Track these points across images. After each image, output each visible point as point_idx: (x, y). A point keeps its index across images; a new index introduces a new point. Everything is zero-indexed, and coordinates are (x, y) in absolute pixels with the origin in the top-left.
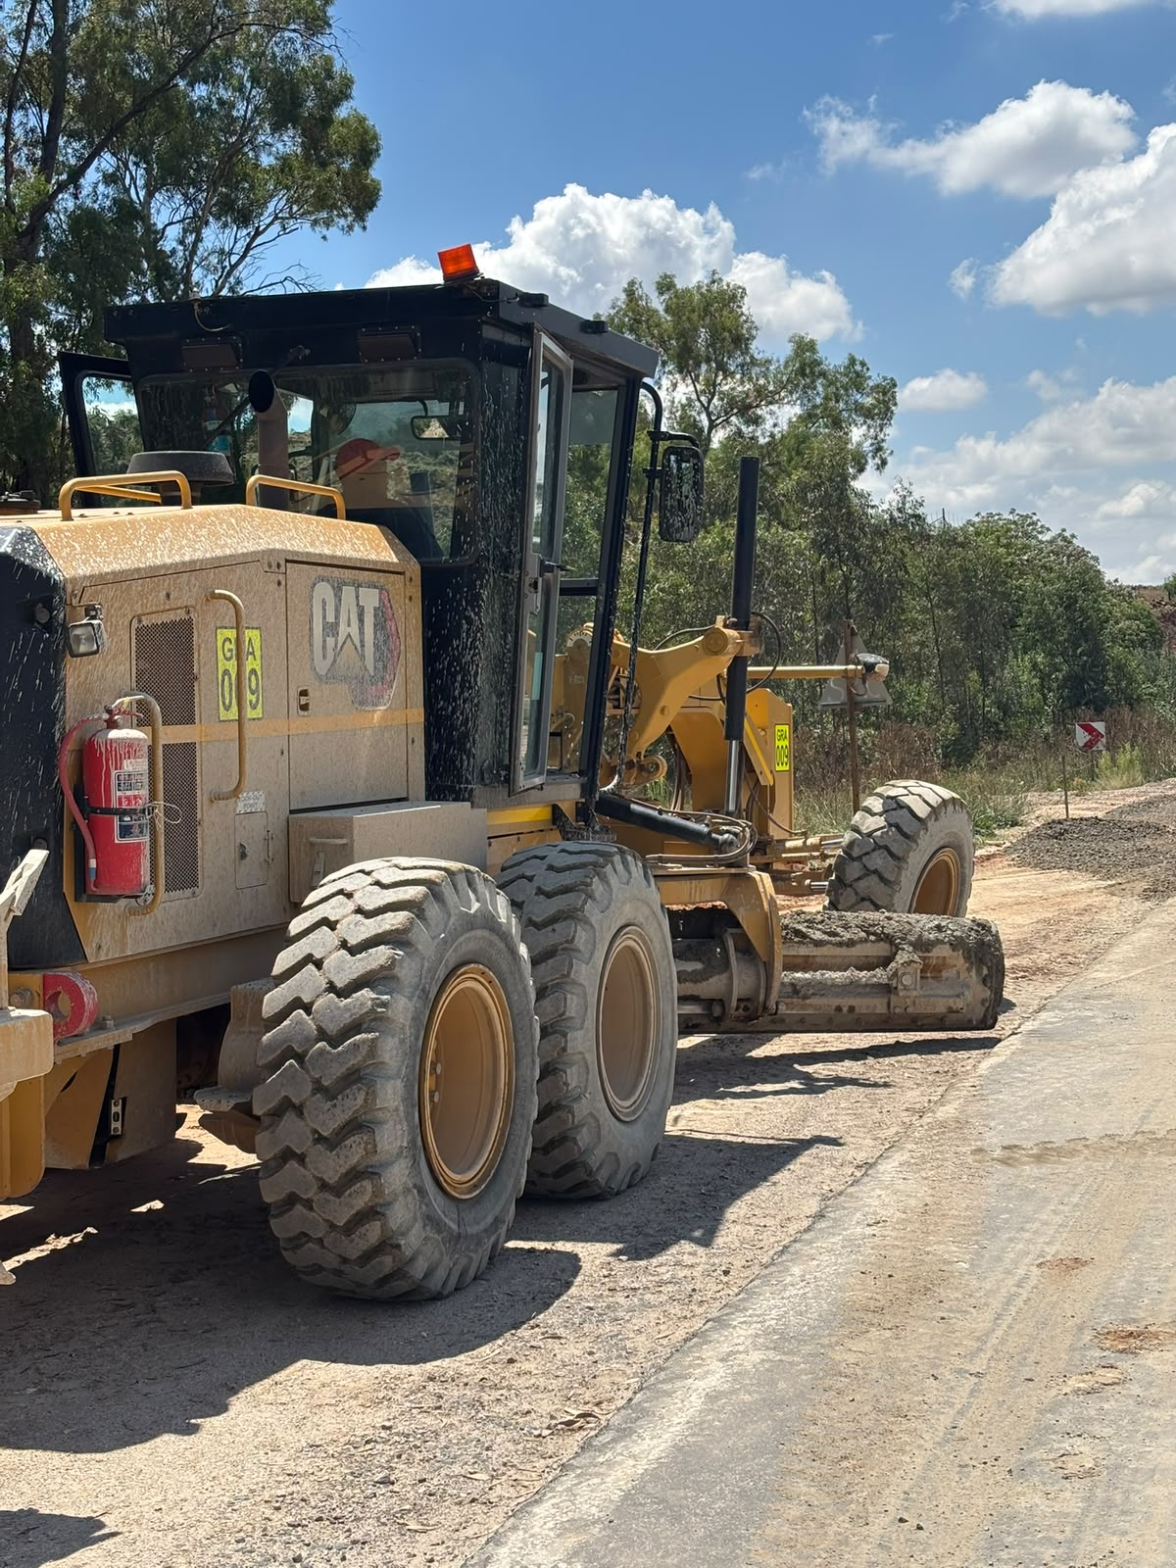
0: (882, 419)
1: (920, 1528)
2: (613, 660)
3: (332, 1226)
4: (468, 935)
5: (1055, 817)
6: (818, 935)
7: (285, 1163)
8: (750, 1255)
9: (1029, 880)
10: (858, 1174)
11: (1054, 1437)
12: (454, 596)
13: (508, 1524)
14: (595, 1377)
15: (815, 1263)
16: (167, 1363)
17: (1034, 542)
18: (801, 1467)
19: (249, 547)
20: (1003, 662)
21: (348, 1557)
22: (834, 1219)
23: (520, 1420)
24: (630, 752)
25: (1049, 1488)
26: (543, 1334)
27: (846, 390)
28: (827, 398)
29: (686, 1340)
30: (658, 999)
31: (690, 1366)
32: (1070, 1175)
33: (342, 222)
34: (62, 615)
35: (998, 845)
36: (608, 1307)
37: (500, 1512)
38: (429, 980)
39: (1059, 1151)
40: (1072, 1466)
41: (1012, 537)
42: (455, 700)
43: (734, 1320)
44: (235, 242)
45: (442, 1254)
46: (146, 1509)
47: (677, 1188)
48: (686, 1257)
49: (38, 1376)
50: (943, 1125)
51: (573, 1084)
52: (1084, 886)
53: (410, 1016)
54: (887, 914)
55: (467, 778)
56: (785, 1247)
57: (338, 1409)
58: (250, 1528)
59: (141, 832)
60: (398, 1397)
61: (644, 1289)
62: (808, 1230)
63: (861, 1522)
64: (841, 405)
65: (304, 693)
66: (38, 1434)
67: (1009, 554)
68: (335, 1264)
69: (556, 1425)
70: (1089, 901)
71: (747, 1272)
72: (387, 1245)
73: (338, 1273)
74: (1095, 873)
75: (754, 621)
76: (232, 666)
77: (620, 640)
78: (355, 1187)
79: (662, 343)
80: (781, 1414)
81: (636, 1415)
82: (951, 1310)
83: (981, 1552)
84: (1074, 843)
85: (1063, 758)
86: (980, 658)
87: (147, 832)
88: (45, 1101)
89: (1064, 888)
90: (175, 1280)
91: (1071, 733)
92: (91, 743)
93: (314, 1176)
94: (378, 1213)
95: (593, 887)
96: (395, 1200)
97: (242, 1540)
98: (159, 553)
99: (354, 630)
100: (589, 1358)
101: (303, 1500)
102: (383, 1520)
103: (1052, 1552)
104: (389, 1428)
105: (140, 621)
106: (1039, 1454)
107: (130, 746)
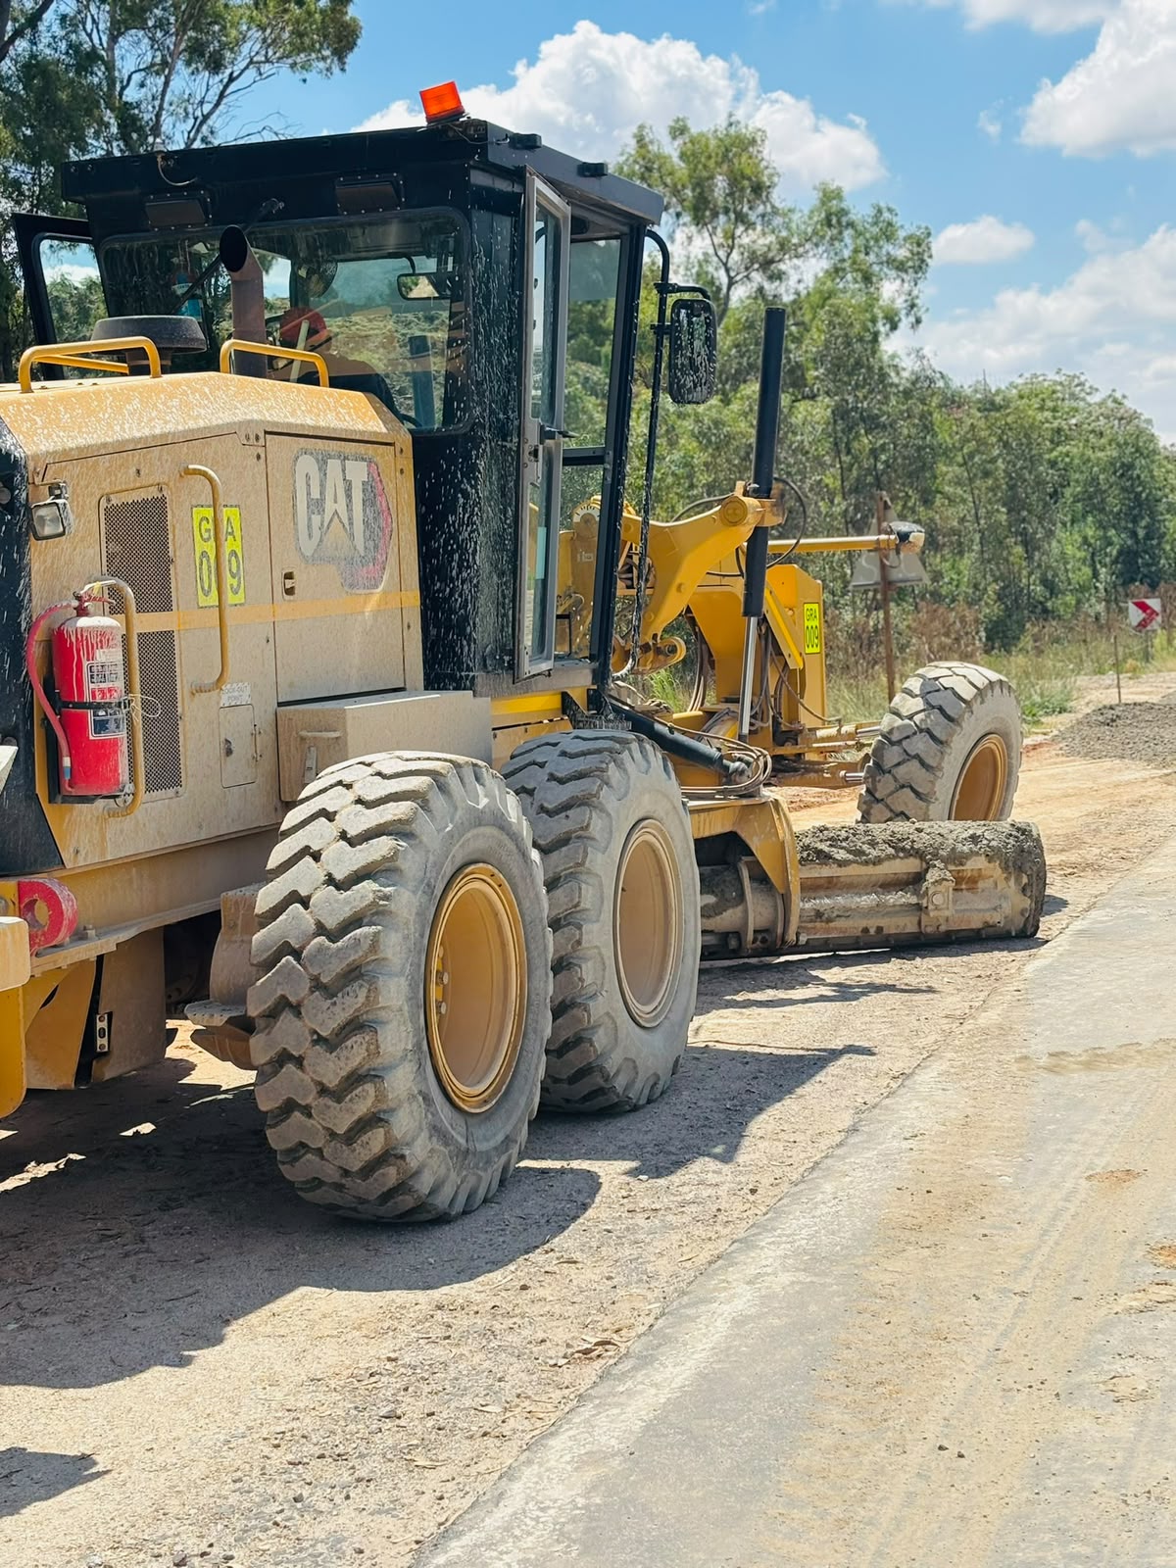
0: (916, 273)
1: (961, 1456)
2: (623, 536)
3: (333, 1135)
4: (475, 831)
5: (1107, 702)
6: (841, 855)
7: (282, 1067)
8: (778, 1173)
9: (1078, 771)
10: (894, 1085)
11: (1104, 1359)
12: (448, 467)
13: (523, 1458)
14: (613, 1303)
15: (848, 1179)
16: (157, 1296)
17: (1082, 404)
18: (834, 1393)
19: (223, 418)
20: (1050, 534)
21: (352, 1495)
22: (869, 1133)
23: (535, 1349)
24: (646, 634)
25: (1098, 1412)
26: (558, 1258)
27: (877, 240)
28: (856, 251)
29: (710, 1263)
30: (680, 901)
31: (715, 1290)
32: (1122, 1083)
33: (322, 65)
34: (24, 495)
35: (1045, 734)
36: (628, 1229)
37: (514, 1445)
38: (434, 874)
39: (1109, 1058)
40: (1123, 1389)
41: (1058, 399)
42: (452, 580)
43: (762, 1240)
44: (208, 90)
45: (449, 1170)
46: (137, 1448)
47: (699, 1104)
48: (710, 1175)
49: (19, 1311)
50: (985, 1031)
51: (588, 981)
52: (1138, 775)
53: (414, 911)
54: (917, 825)
55: (468, 665)
56: (817, 1163)
57: (341, 1341)
58: (248, 1466)
59: (118, 727)
60: (403, 1327)
61: (666, 1210)
62: (840, 1145)
63: (899, 1450)
64: (872, 258)
65: (289, 576)
66: (19, 1373)
67: (1055, 418)
68: (336, 1177)
69: (573, 1354)
70: (1144, 792)
71: (776, 1191)
72: (389, 1156)
73: (339, 1187)
74: (1149, 761)
75: (776, 487)
76: (210, 548)
77: (630, 513)
78: (357, 1092)
79: (676, 192)
80: (812, 1338)
81: (658, 1340)
82: (994, 1227)
83: (1026, 1480)
84: (1127, 730)
85: (1115, 638)
86: (1024, 533)
87: (124, 726)
88: (24, 1017)
89: (1116, 778)
90: (165, 1208)
91: (1122, 611)
92: (60, 633)
93: (313, 1080)
94: (381, 1120)
95: (610, 773)
96: (400, 1106)
97: (240, 1480)
98: (127, 426)
99: (342, 507)
100: (609, 1283)
101: (303, 1437)
102: (389, 1456)
103: (1102, 1479)
104: (395, 1360)
105: (109, 500)
106: (1088, 1376)
107: (103, 637)
